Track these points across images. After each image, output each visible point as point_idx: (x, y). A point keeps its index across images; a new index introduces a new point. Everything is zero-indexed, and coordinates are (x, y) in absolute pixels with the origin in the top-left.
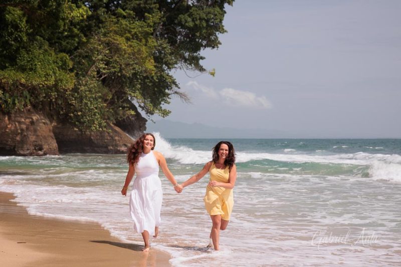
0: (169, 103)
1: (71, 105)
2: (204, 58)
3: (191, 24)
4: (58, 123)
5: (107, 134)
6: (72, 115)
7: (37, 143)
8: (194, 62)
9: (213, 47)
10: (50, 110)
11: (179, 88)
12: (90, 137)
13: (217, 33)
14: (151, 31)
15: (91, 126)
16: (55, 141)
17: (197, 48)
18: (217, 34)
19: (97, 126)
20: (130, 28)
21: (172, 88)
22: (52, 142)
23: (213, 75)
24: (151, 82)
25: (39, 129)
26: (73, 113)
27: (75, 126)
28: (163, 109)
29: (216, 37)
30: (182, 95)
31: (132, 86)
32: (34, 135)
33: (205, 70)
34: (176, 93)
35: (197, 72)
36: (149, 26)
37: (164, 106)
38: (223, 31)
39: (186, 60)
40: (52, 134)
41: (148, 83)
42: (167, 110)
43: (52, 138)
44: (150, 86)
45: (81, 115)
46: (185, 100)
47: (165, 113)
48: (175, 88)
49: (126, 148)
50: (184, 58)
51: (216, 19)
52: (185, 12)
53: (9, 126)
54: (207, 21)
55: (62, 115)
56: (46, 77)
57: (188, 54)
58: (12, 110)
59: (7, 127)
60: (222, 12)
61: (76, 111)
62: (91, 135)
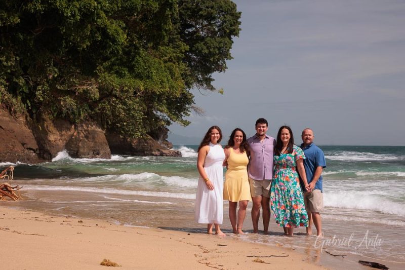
0: (189, 115)
1: (118, 116)
2: (214, 80)
3: (207, 51)
4: (107, 131)
5: (143, 141)
6: (119, 125)
7: (95, 149)
8: (208, 81)
9: (221, 71)
10: (101, 120)
11: (195, 104)
12: (130, 144)
14: (182, 56)
15: (134, 135)
16: (108, 146)
17: (210, 71)
18: (225, 60)
19: (139, 135)
20: (166, 52)
21: (191, 104)
22: (107, 148)
23: (222, 93)
24: (174, 98)
25: (96, 136)
26: (119, 123)
27: (121, 134)
28: (184, 120)
29: (224, 62)
30: (196, 110)
31: (160, 101)
32: (92, 142)
33: (215, 89)
34: (192, 107)
35: (208, 90)
36: (181, 52)
37: (185, 118)
38: (231, 58)
39: (199, 81)
40: (106, 141)
41: (172, 99)
42: (188, 120)
43: (106, 144)
44: (173, 101)
45: (126, 125)
46: (199, 113)
47: (186, 123)
48: (193, 104)
49: (159, 152)
50: (197, 79)
51: (226, 47)
52: (201, 41)
53: (75, 134)
54: (219, 49)
55: (110, 125)
56: (162, 84)
57: (200, 76)
58: (77, 121)
59: (73, 135)
60: (230, 42)
61: (122, 121)
62: (131, 142)
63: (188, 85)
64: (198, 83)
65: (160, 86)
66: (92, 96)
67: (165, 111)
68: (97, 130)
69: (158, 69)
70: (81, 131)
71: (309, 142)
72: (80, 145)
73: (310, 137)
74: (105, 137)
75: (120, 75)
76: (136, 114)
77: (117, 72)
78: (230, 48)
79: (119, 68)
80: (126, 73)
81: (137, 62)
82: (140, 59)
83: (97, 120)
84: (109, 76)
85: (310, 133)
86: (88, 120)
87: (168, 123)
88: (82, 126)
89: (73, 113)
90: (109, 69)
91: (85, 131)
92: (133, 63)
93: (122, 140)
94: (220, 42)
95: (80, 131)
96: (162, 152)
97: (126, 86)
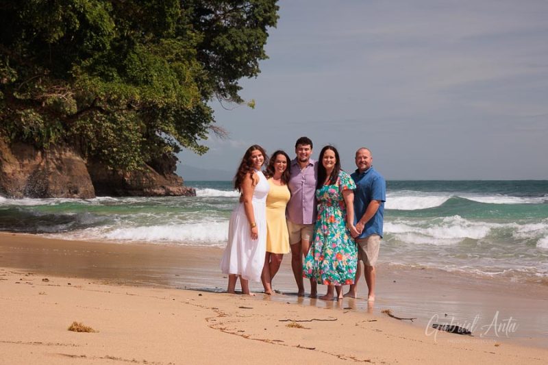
1: (105, 139)
2: (241, 88)
3: (231, 48)
4: (89, 161)
5: (141, 174)
6: (106, 152)
7: (72, 185)
8: (233, 90)
9: (251, 76)
10: (81, 145)
11: (214, 122)
12: (123, 178)
13: (258, 59)
15: (127, 165)
16: (91, 183)
17: (236, 75)
19: (134, 165)
21: (209, 122)
23: (253, 107)
24: (186, 113)
25: (73, 167)
26: (107, 149)
27: (110, 164)
28: (200, 145)
29: (256, 63)
30: (216, 130)
31: (165, 118)
32: (68, 175)
33: (243, 101)
34: (211, 127)
35: (234, 103)
37: (200, 142)
38: (265, 57)
39: (220, 90)
40: (87, 174)
41: (183, 115)
42: (205, 146)
43: (88, 179)
44: (184, 119)
45: (117, 151)
46: (220, 135)
47: (202, 150)
48: (212, 123)
49: (164, 191)
50: (218, 87)
51: (259, 42)
52: (223, 34)
53: (42, 164)
54: (249, 44)
55: (93, 151)
56: (165, 93)
57: (222, 83)
58: (45, 145)
59: (39, 165)
60: (264, 35)
61: (110, 147)
62: (124, 175)
63: (205, 95)
64: (220, 92)
65: (164, 95)
66: (67, 109)
67: (173, 131)
68: (74, 158)
69: (160, 71)
70: (51, 159)
71: (364, 166)
72: (50, 179)
73: (367, 160)
74: (86, 168)
75: (106, 78)
76: (131, 136)
77: (102, 74)
78: (264, 43)
79: (104, 69)
80: (115, 75)
81: (130, 60)
82: (135, 57)
83: (74, 144)
84: (90, 80)
85: (365, 155)
86: (61, 145)
87: (177, 149)
88: (54, 153)
89: (39, 134)
90: (90, 70)
91: (57, 159)
92: (125, 62)
93: (111, 173)
94: (250, 35)
95: (50, 161)
96: (168, 190)
97: (115, 93)
